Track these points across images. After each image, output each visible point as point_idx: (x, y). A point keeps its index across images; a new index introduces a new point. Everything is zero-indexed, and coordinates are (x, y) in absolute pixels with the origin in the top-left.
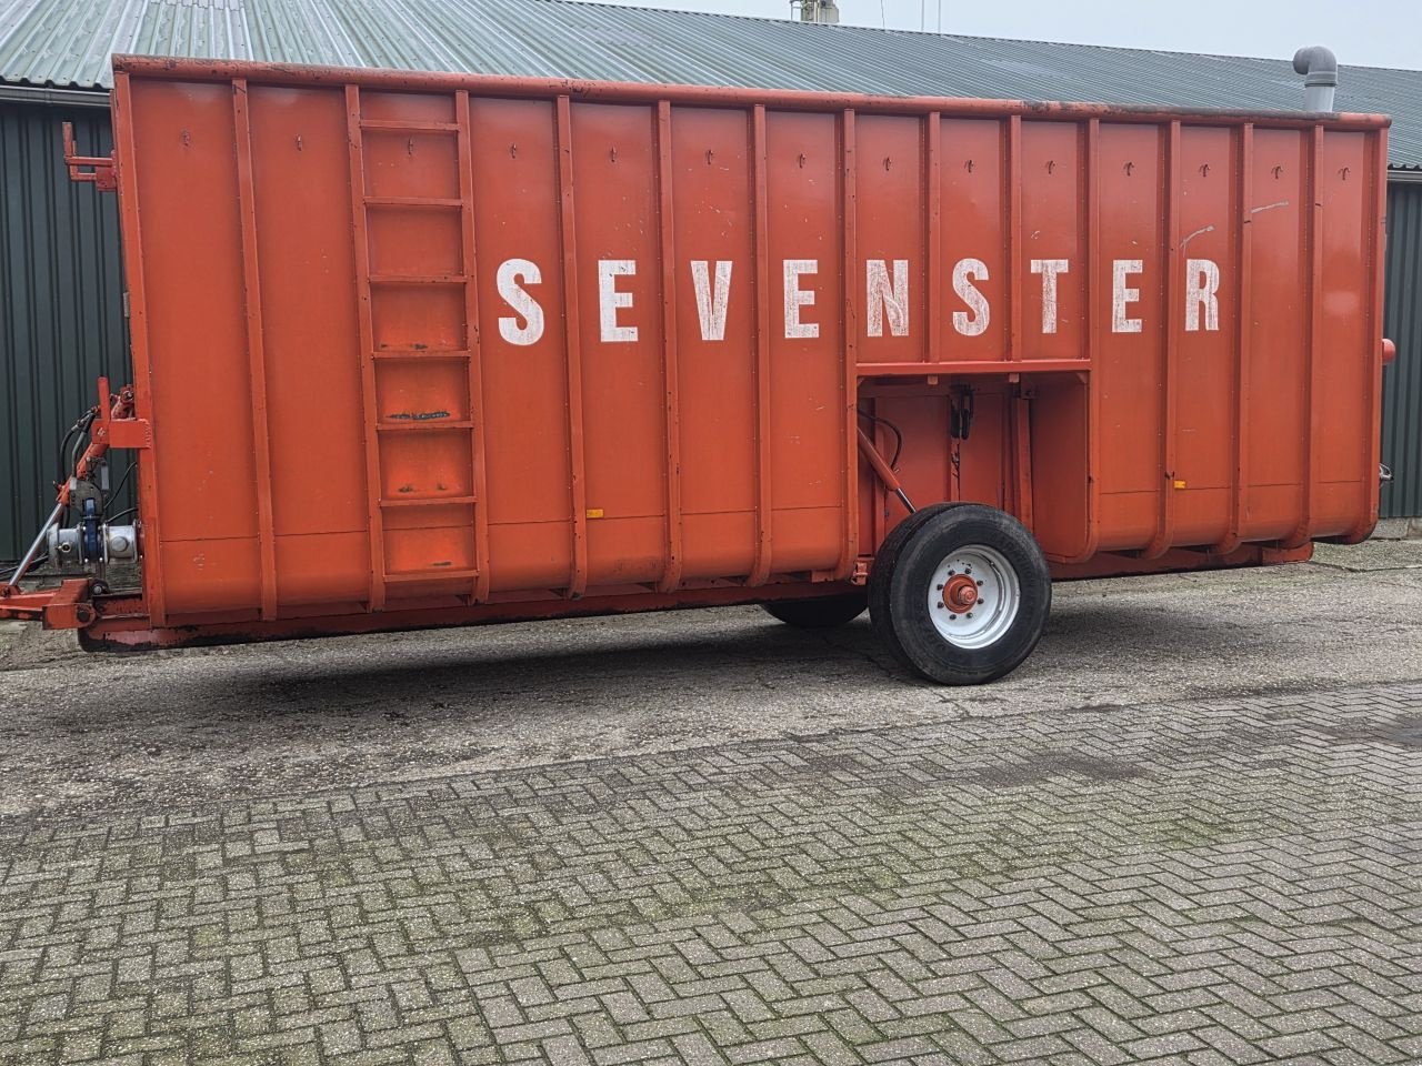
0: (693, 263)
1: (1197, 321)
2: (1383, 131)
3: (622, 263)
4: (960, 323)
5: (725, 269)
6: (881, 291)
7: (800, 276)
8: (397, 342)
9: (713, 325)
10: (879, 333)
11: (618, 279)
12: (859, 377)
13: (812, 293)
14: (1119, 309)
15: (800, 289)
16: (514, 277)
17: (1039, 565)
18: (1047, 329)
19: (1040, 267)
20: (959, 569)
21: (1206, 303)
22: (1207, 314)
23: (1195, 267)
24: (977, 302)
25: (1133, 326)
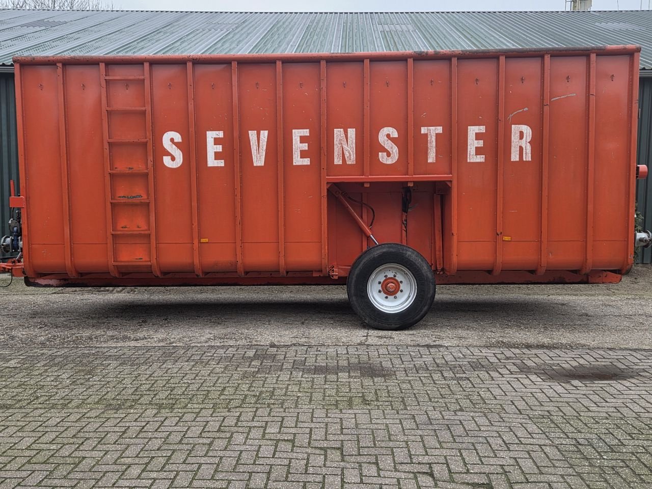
0: (250, 132)
1: (518, 156)
2: (636, 54)
3: (217, 132)
4: (383, 158)
5: (264, 134)
6: (341, 143)
7: (301, 137)
8: (121, 166)
9: (259, 159)
10: (341, 163)
11: (215, 139)
12: (328, 183)
13: (307, 144)
14: (471, 150)
15: (300, 143)
16: (170, 139)
17: (427, 275)
18: (430, 161)
19: (426, 130)
20: (390, 275)
21: (524, 147)
22: (524, 153)
23: (515, 129)
24: (392, 148)
25: (480, 159)
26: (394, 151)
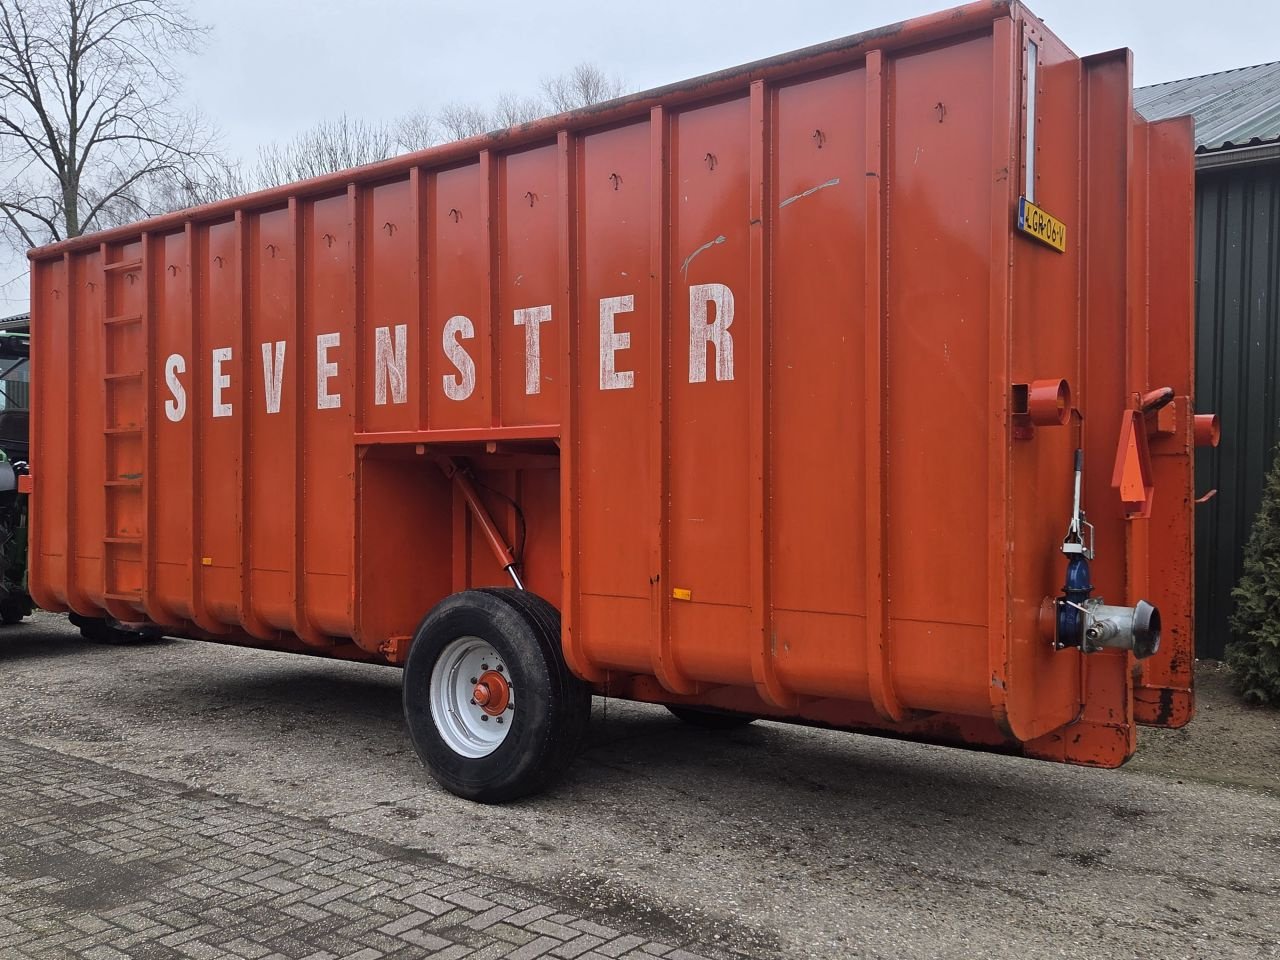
0: (263, 345)
1: (704, 369)
3: (224, 350)
4: (449, 387)
6: (386, 358)
7: (328, 350)
9: (274, 399)
10: (385, 401)
11: (223, 364)
12: (357, 447)
13: (336, 365)
14: (607, 359)
15: (327, 362)
16: (173, 368)
18: (530, 390)
19: (523, 317)
21: (717, 344)
22: (718, 359)
23: (699, 295)
24: (464, 363)
25: (624, 381)
26: (468, 372)
